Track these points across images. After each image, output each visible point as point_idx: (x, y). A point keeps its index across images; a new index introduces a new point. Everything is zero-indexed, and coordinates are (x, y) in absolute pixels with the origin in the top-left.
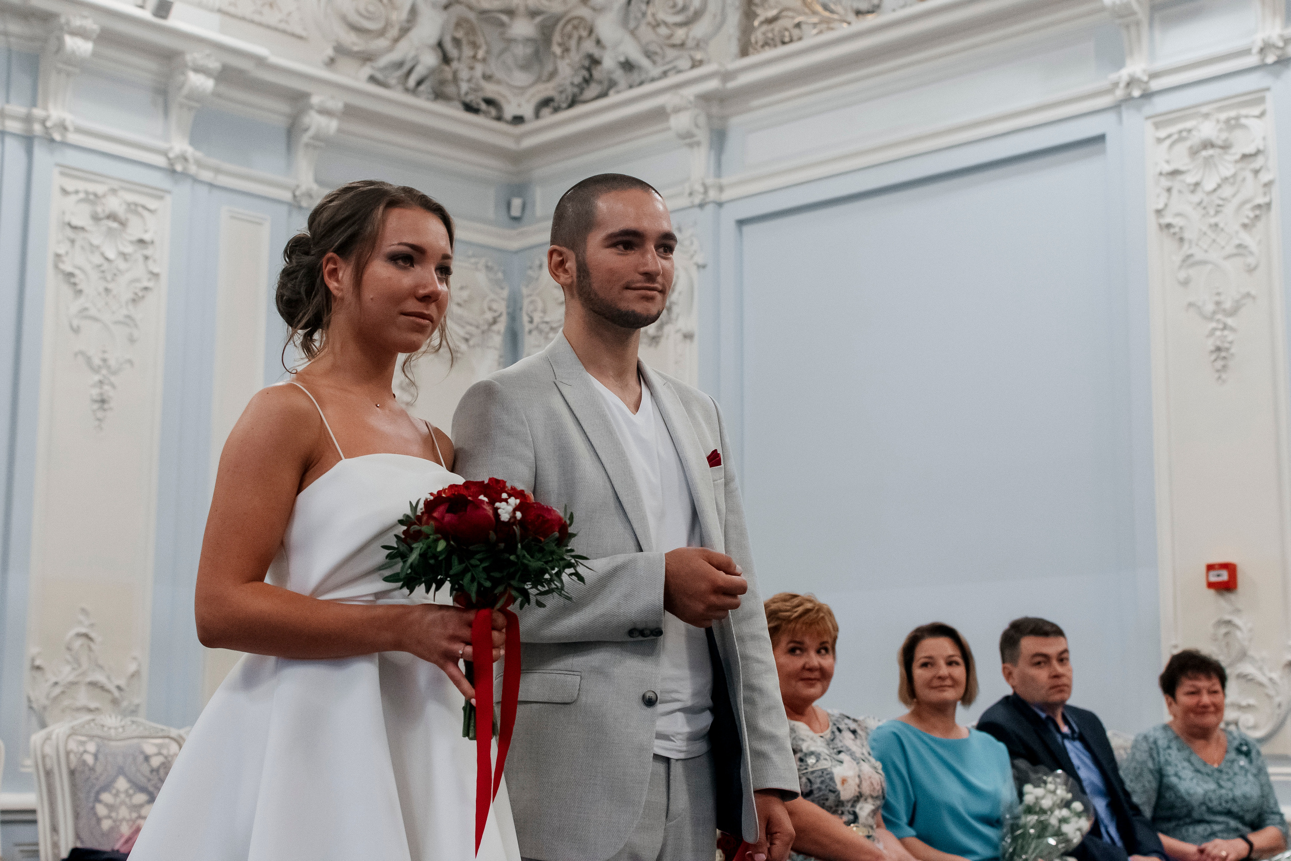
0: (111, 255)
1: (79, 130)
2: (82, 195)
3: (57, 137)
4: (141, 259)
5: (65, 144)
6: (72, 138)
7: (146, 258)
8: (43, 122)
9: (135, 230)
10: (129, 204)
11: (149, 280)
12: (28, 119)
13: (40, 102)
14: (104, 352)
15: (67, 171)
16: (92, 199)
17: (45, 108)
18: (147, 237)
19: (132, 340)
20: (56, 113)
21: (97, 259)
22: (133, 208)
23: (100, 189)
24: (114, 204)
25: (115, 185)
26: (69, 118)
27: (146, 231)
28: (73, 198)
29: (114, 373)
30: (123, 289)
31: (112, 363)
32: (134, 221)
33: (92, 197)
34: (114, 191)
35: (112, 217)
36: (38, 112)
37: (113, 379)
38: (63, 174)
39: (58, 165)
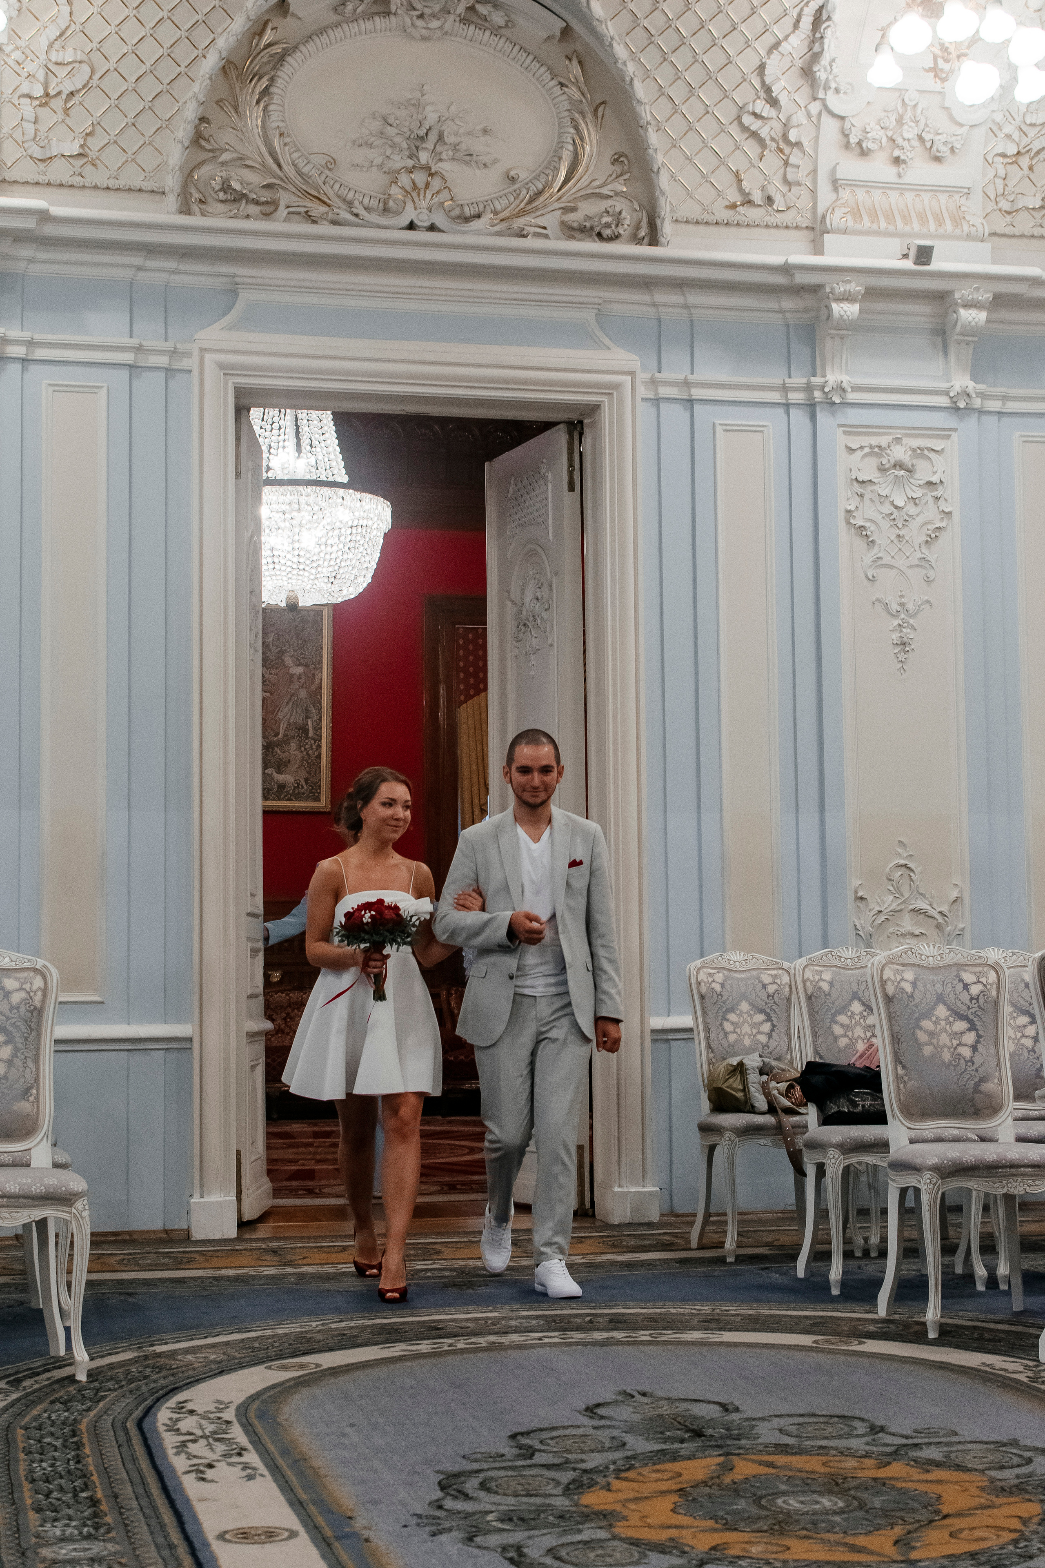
0: (900, 504)
1: (856, 389)
2: (867, 450)
3: (837, 400)
4: (931, 501)
5: (845, 404)
6: (852, 397)
7: (937, 498)
8: (822, 388)
9: (924, 474)
10: (914, 450)
11: (942, 519)
12: (808, 388)
13: (818, 371)
14: (902, 596)
15: (850, 430)
16: (878, 451)
17: (824, 376)
18: (935, 479)
19: (928, 581)
20: (833, 377)
21: (887, 508)
22: (919, 453)
23: (884, 441)
24: (899, 453)
25: (898, 434)
26: (846, 379)
27: (935, 473)
28: (859, 454)
29: (912, 616)
30: (915, 534)
31: (910, 606)
32: (922, 466)
33: (876, 450)
34: (898, 440)
35: (898, 465)
36: (817, 380)
37: (912, 621)
38: (845, 433)
39: (840, 426)
